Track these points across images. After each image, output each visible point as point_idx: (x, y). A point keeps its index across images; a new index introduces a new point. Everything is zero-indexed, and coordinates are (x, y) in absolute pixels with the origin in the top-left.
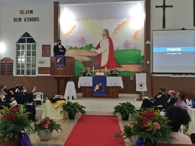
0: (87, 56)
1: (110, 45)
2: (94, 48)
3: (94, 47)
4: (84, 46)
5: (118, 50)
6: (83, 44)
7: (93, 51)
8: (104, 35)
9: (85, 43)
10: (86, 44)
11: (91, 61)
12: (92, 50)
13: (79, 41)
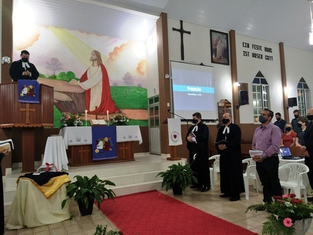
0: (64, 93)
1: (103, 77)
3: (76, 77)
4: (57, 74)
5: (116, 87)
6: (55, 70)
7: (75, 84)
8: (93, 60)
9: (60, 69)
10: (62, 71)
12: (73, 82)
13: (47, 63)
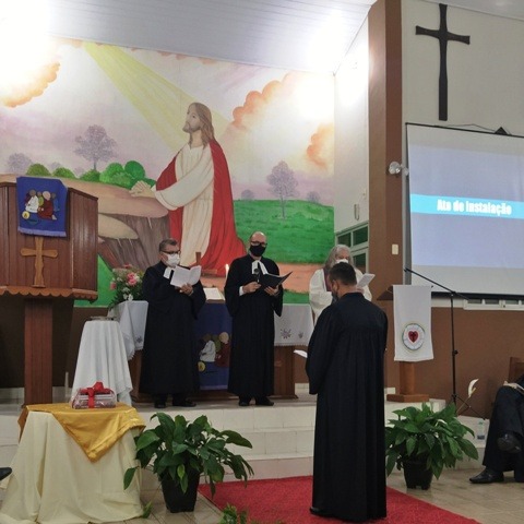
0: (118, 217)
2: (149, 182)
3: (148, 176)
4: (102, 167)
5: (250, 202)
7: (146, 194)
8: (190, 130)
9: (110, 154)
10: (112, 161)
11: (138, 241)
13: (78, 139)
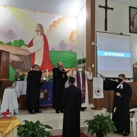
1: (44, 43)
4: (12, 41)
5: (54, 51)
7: (24, 49)
10: (15, 39)
11: (22, 62)
12: (23, 47)
